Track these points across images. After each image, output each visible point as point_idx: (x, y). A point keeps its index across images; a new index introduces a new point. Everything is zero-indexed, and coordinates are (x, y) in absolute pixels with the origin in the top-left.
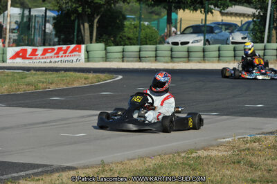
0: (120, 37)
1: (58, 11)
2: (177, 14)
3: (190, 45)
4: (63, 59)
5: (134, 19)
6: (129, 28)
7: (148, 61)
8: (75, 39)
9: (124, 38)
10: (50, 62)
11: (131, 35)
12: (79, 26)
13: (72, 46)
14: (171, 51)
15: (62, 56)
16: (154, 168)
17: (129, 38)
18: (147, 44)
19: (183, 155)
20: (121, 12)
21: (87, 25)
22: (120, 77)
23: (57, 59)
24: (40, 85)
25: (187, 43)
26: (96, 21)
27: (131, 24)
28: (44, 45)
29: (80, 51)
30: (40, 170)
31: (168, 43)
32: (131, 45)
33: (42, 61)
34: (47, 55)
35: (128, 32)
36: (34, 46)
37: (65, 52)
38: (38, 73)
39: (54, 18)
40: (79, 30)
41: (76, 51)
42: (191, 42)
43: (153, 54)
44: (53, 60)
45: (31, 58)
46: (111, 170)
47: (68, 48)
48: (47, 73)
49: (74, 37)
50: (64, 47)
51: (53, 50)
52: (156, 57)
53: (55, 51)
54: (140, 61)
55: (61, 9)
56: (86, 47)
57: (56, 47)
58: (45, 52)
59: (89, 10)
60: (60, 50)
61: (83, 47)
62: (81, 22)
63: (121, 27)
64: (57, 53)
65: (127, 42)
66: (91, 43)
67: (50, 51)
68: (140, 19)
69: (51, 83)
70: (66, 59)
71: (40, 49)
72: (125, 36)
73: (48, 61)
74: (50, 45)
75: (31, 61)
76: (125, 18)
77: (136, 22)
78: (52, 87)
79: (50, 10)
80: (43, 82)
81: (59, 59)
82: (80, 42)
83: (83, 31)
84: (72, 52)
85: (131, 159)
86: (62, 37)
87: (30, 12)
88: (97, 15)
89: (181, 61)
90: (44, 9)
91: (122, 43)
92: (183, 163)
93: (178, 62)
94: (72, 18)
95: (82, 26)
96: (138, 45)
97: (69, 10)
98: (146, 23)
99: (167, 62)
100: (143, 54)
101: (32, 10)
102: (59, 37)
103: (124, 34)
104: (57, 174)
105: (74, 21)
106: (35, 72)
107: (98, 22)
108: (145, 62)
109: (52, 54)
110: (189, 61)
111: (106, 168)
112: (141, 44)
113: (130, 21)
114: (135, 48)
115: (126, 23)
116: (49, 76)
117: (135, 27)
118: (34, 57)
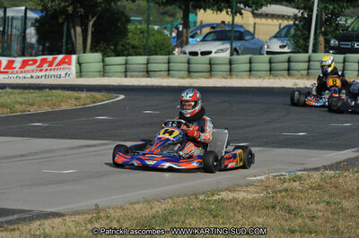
0: (122, 45)
1: (42, 11)
2: (196, 15)
3: (213, 55)
4: (47, 73)
5: (140, 22)
6: (134, 34)
7: (159, 76)
8: (64, 47)
9: (128, 47)
10: (32, 77)
11: (136, 43)
12: (69, 30)
13: (60, 57)
14: (189, 63)
15: (46, 70)
16: (164, 214)
17: (133, 47)
18: (156, 54)
19: (201, 197)
20: (123, 13)
21: (79, 29)
22: (122, 97)
23: (40, 74)
24: (17, 106)
25: (210, 53)
26: (91, 23)
27: (136, 28)
28: (23, 55)
29: (69, 63)
30: (15, 217)
31: (185, 53)
32: (136, 55)
33: (21, 75)
34: (27, 68)
35: (133, 39)
36: (10, 56)
37: (51, 64)
38: (15, 91)
39: (36, 20)
40: (69, 36)
41: (66, 63)
42: (214, 52)
43: (165, 67)
44: (35, 74)
45: (7, 72)
46: (108, 217)
47: (54, 59)
48: (27, 91)
49: (62, 46)
50: (50, 58)
51: (35, 61)
52: (169, 70)
53: (38, 64)
54: (148, 77)
55: (45, 8)
56: (78, 58)
57: (39, 58)
58: (25, 64)
59: (82, 10)
60: (44, 61)
61: (74, 57)
62: (71, 25)
63: (124, 32)
64: (41, 66)
65: (131, 51)
66: (84, 52)
67: (30, 62)
68: (148, 22)
69: (32, 105)
70: (52, 73)
71: (18, 61)
72: (129, 44)
73: (29, 75)
74: (31, 55)
75: (6, 76)
76: (128, 21)
77: (144, 26)
78: (33, 110)
79: (31, 10)
80: (21, 104)
81: (43, 73)
82: (71, 51)
83: (73, 37)
84: (59, 64)
85: (135, 203)
86: (47, 44)
87: (5, 12)
88: (93, 17)
89: (201, 77)
90: (24, 8)
91: (125, 53)
92: (201, 208)
93: (197, 78)
94: (60, 21)
95: (72, 31)
96: (145, 55)
97: (55, 10)
98: (156, 27)
99: (183, 78)
100: (152, 67)
101: (8, 10)
102: (43, 45)
103: (127, 41)
104: (38, 223)
105: (62, 24)
106: (11, 90)
107: (93, 25)
108: (155, 77)
109: (34, 67)
110: (211, 76)
111: (102, 214)
112: (149, 54)
113: (136, 24)
114: (141, 59)
115: (131, 27)
116: (30, 95)
117: (142, 32)
118: (10, 71)
